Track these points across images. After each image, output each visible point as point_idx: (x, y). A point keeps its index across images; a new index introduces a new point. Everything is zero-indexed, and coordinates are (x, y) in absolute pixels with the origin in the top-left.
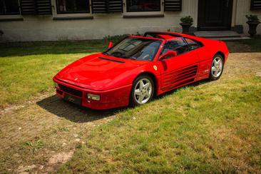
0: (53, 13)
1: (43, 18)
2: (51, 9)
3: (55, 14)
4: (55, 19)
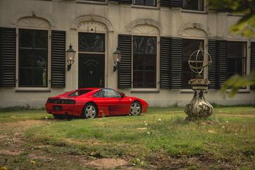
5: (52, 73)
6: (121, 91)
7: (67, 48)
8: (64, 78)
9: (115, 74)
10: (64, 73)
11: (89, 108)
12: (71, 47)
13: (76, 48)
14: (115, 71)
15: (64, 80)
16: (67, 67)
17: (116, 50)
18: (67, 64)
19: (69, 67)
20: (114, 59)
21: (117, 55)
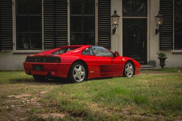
0: (14, 49)
1: (6, 52)
2: (12, 45)
3: (15, 50)
4: (14, 54)
5: (99, 36)
6: (162, 52)
7: (112, 13)
8: (110, 41)
9: (157, 36)
10: (110, 37)
11: (78, 68)
12: (115, 12)
13: (120, 13)
14: (156, 34)
15: (110, 43)
16: (112, 31)
17: (158, 14)
18: (112, 28)
19: (114, 31)
20: (156, 22)
21: (158, 19)
